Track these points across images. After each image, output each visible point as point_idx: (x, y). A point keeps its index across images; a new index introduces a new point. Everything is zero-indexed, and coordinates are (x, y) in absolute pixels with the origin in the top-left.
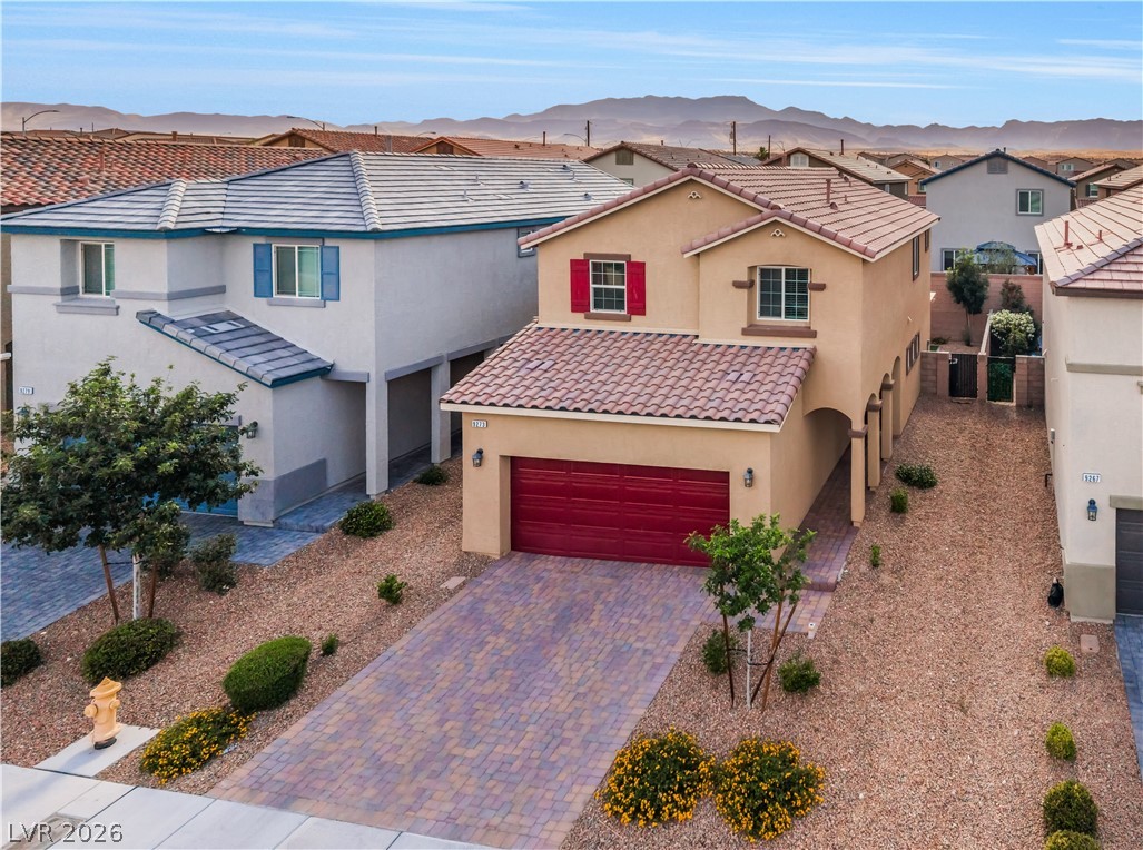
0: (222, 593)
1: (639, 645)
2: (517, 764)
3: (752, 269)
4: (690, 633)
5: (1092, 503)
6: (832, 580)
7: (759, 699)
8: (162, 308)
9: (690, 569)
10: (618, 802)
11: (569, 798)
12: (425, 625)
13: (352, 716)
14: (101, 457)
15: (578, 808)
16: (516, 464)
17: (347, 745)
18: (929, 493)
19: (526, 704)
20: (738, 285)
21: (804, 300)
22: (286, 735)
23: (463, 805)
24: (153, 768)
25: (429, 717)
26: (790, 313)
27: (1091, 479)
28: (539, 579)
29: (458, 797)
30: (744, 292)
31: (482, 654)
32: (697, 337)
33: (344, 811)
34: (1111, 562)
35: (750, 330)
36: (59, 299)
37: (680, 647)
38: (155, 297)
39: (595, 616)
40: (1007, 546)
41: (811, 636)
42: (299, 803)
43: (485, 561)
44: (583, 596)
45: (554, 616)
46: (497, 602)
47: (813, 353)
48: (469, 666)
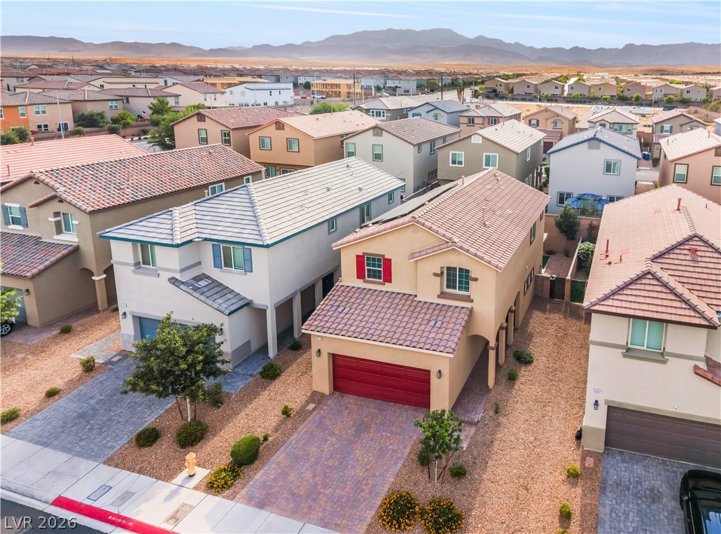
0: (219, 407)
1: (390, 447)
2: (345, 499)
3: (442, 268)
4: (412, 443)
5: (596, 402)
6: (476, 420)
7: (441, 479)
8: (178, 276)
9: (413, 407)
10: (384, 520)
11: (365, 515)
12: (303, 428)
13: (279, 471)
14: (173, 362)
15: (369, 520)
16: (335, 358)
17: (280, 484)
18: (529, 368)
19: (346, 472)
20: (435, 275)
21: (467, 283)
22: (257, 477)
23: (327, 513)
24: (212, 487)
25: (308, 475)
26: (460, 288)
27: (596, 392)
28: (347, 408)
29: (324, 510)
30: (439, 278)
31: (326, 446)
32: (416, 296)
33: (282, 512)
34: (604, 427)
35: (442, 295)
36: (134, 268)
37: (408, 450)
38: (174, 271)
39: (371, 431)
40: (562, 402)
41: (464, 449)
42: (267, 507)
43: (323, 395)
44: (366, 419)
45: (354, 429)
46: (330, 419)
47: (471, 310)
48: (322, 451)
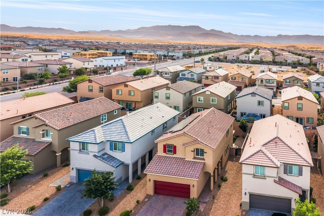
0: (112, 201)
1: (176, 212)
3: (194, 149)
4: (184, 210)
5: (246, 193)
6: (206, 201)
8: (97, 154)
9: (184, 198)
12: (144, 207)
16: (155, 182)
18: (226, 182)
21: (203, 154)
26: (201, 155)
27: (245, 189)
28: (160, 200)
30: (193, 152)
31: (153, 213)
32: (185, 159)
34: (248, 201)
35: (194, 158)
36: (79, 151)
37: (182, 212)
39: (169, 207)
41: (202, 211)
44: (167, 203)
45: (163, 207)
46: (154, 204)
47: (204, 163)
